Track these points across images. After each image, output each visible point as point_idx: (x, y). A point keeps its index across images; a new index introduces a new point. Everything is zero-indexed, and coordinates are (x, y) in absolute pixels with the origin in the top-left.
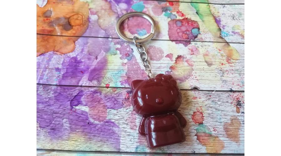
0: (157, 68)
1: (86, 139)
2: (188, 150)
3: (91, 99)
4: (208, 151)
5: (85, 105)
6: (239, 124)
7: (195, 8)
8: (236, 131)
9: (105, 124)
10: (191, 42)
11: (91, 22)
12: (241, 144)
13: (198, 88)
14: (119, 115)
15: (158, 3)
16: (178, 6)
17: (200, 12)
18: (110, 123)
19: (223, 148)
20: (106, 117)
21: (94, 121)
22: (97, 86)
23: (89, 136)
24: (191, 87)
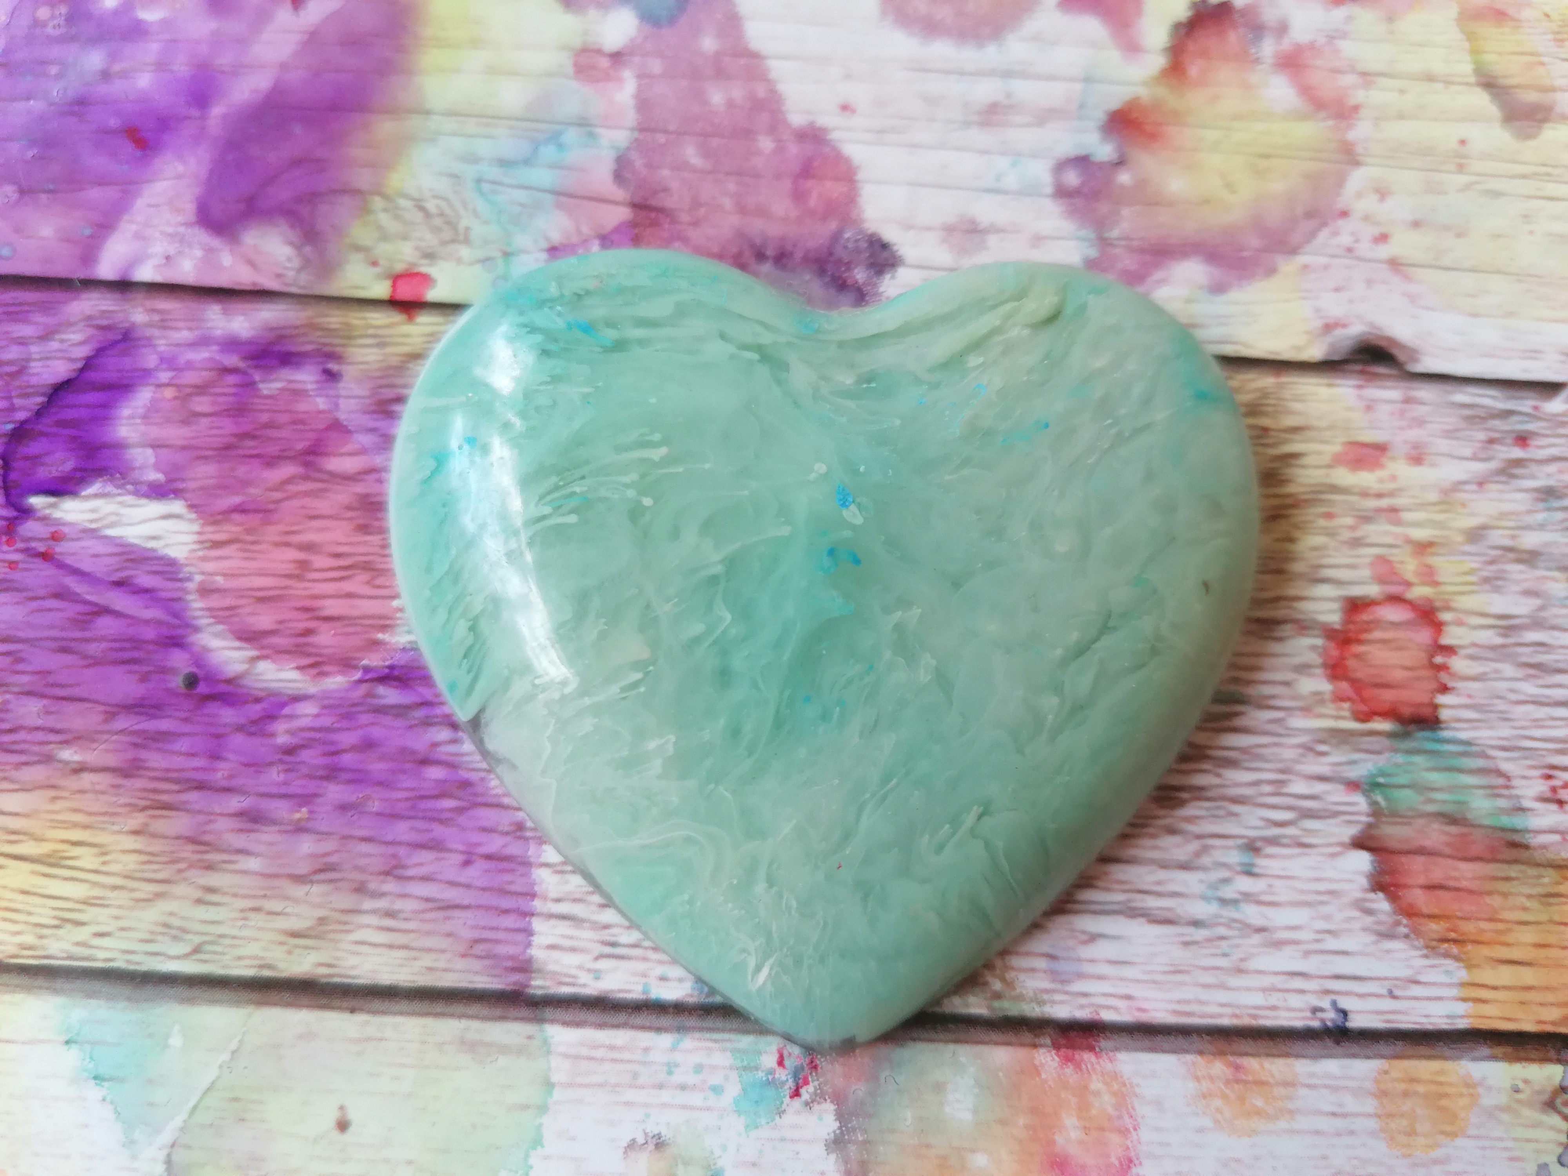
0: (966, 124)
1: (157, 846)
2: (1274, 999)
3: (228, 427)
4: (1486, 1010)
5: (158, 492)
9: (370, 695)
13: (1401, 356)
20: (386, 623)
21: (254, 660)
22: (294, 290)
23: (201, 818)
24: (1329, 339)
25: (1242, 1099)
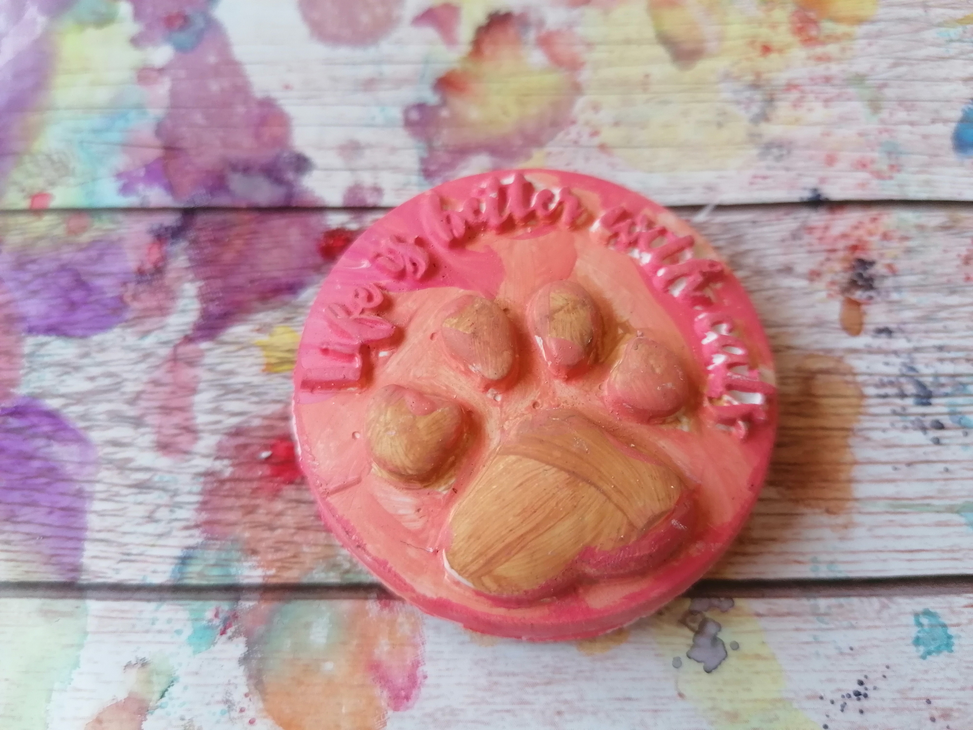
0: (355, 91)
6: (854, 401)
9: (4, 422)
12: (857, 518)
14: (96, 371)
18: (35, 420)
20: (15, 384)
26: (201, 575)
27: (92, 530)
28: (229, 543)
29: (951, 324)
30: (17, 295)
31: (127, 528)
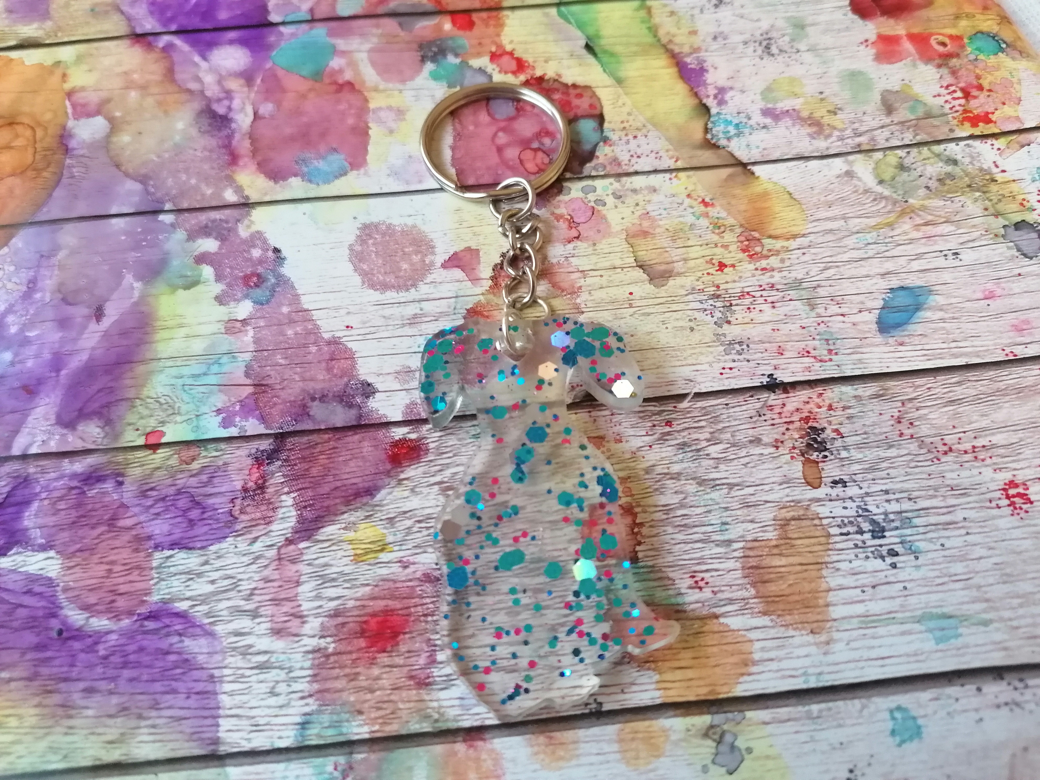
0: (404, 325)
1: (46, 711)
3: (74, 513)
4: (671, 693)
5: (44, 548)
6: (823, 540)
7: (580, 26)
8: (805, 575)
9: (142, 626)
10: (566, 184)
11: (74, 149)
12: (836, 635)
14: (215, 575)
15: (400, 24)
16: (496, 26)
17: (603, 42)
18: (167, 621)
19: (743, 670)
20: (148, 592)
21: (88, 618)
22: (101, 447)
23: (65, 695)
24: (574, 393)
25: (553, 753)
26: (319, 736)
27: (224, 708)
28: (338, 707)
29: (893, 472)
30: (142, 518)
31: (253, 703)
